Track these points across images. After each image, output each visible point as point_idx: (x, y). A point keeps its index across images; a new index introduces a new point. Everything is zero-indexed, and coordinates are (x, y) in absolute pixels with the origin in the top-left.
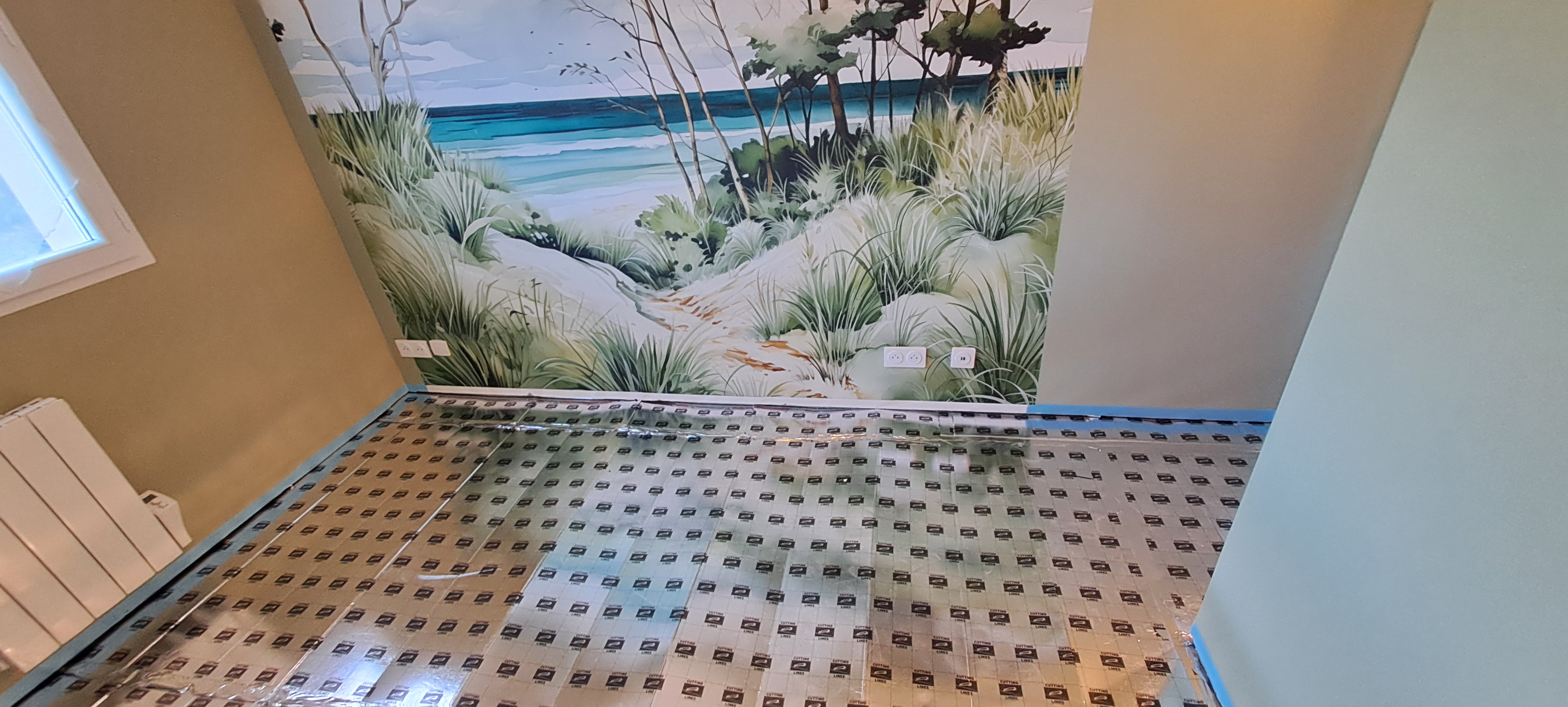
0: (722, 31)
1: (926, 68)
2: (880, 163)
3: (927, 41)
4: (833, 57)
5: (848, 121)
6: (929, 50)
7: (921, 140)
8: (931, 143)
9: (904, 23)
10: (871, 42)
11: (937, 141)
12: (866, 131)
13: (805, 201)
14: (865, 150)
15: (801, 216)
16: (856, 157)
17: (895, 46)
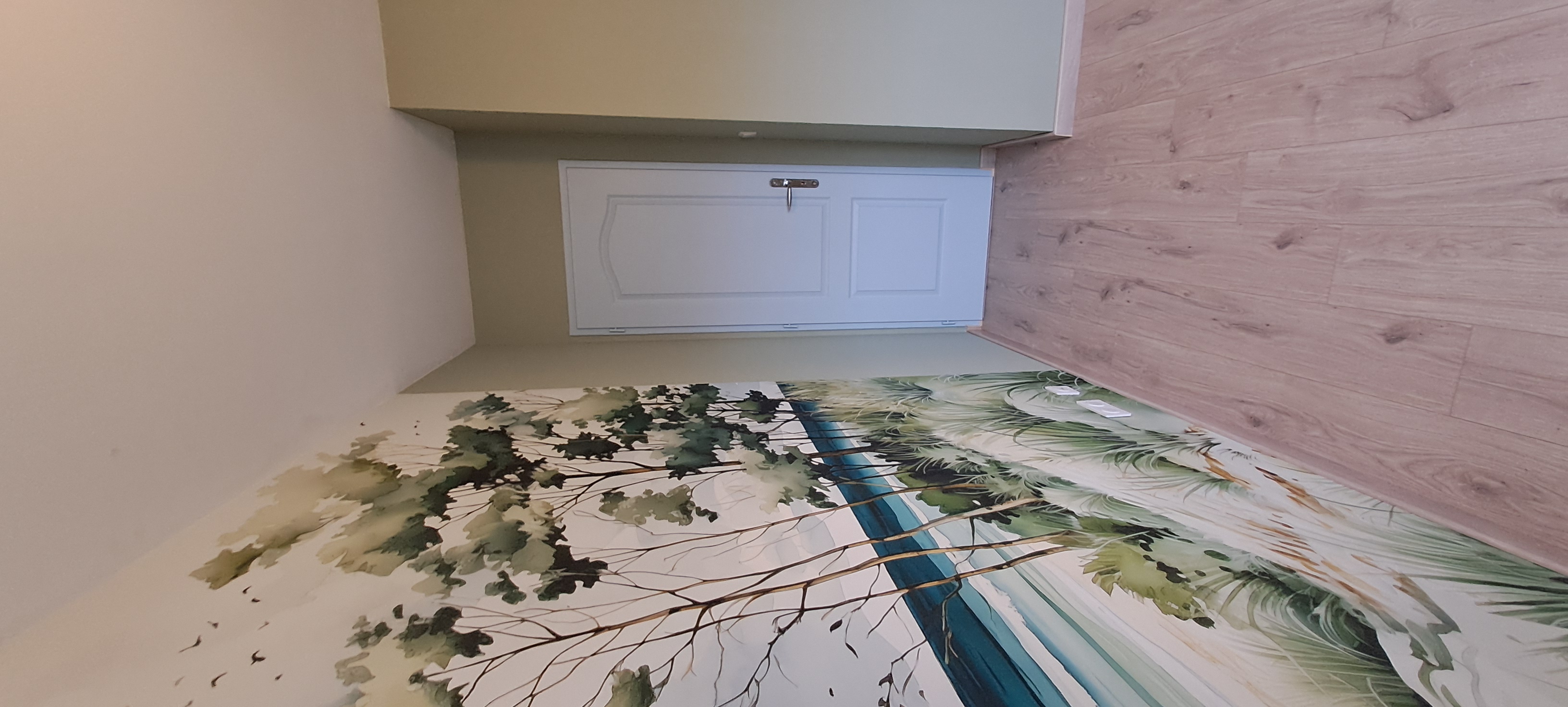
0: (773, 524)
1: (788, 421)
2: (896, 431)
3: (767, 421)
4: (791, 458)
5: (857, 446)
6: (772, 420)
7: (859, 417)
8: (859, 415)
9: (750, 430)
10: (770, 442)
11: (857, 413)
12: (863, 439)
13: (973, 464)
14: (885, 438)
15: (997, 465)
16: (896, 442)
17: (774, 432)
